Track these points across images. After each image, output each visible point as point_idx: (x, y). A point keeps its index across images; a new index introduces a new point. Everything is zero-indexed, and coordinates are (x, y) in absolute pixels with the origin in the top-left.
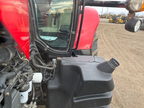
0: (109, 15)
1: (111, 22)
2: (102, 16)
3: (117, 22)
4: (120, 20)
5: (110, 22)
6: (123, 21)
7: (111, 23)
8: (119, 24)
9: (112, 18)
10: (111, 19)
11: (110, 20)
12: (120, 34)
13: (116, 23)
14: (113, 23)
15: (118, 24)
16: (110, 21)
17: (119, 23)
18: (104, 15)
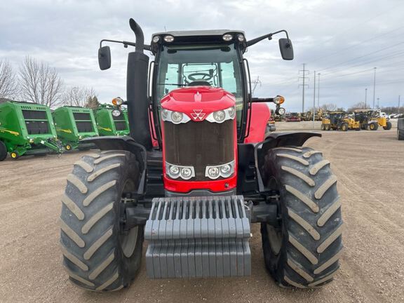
0: (323, 111)
1: (327, 129)
2: (302, 114)
3: (344, 128)
4: (352, 121)
5: (324, 130)
6: (358, 122)
7: (329, 130)
8: (349, 132)
9: (329, 119)
10: (328, 122)
11: (326, 123)
12: (345, 150)
13: (341, 129)
14: (335, 129)
15: (346, 130)
16: (324, 125)
17: (349, 129)
18: (309, 113)
